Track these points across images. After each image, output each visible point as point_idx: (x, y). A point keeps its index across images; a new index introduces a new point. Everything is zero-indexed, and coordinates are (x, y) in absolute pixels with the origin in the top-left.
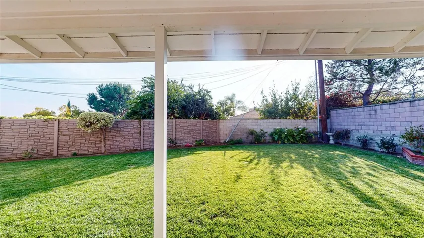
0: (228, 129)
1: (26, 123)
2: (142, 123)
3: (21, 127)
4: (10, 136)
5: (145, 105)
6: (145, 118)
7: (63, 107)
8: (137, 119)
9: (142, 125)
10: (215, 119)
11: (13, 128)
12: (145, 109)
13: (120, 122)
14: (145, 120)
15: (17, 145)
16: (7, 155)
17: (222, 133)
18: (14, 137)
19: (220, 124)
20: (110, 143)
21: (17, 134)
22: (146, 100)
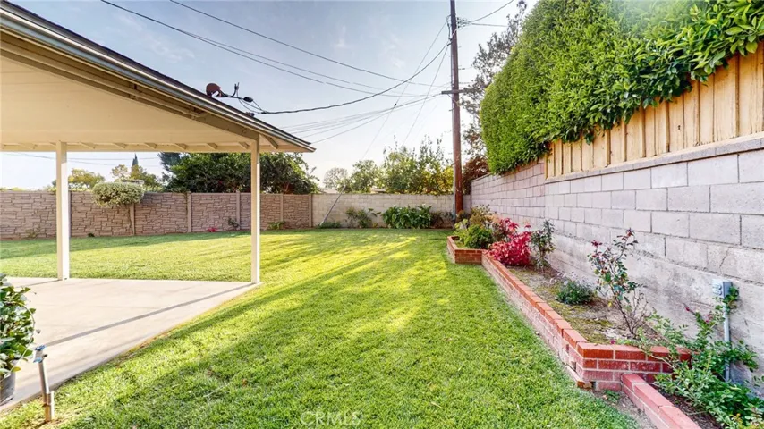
0: (326, 208)
1: (30, 196)
2: (189, 197)
3: (23, 201)
4: (10, 213)
5: (195, 173)
6: (194, 190)
7: (119, 169)
8: (181, 192)
9: (189, 200)
10: (305, 192)
11: (14, 202)
12: (195, 178)
13: (155, 195)
14: (193, 194)
15: (19, 223)
16: (9, 233)
17: (316, 212)
18: (16, 213)
19: (315, 200)
20: (141, 222)
21: (20, 210)
22: (195, 166)
